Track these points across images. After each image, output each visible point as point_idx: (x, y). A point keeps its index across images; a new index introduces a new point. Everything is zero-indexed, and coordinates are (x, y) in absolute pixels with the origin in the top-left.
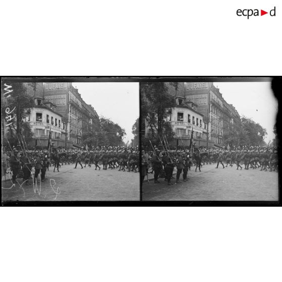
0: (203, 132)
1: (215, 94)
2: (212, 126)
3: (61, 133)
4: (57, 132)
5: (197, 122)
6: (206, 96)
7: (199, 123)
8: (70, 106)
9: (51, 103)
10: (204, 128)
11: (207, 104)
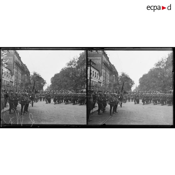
0: (99, 82)
1: (105, 57)
2: (103, 78)
3: (98, 82)
4: (96, 81)
5: (95, 75)
6: (100, 58)
7: (96, 75)
8: (103, 64)
9: (93, 62)
10: (99, 79)
11: (100, 64)
